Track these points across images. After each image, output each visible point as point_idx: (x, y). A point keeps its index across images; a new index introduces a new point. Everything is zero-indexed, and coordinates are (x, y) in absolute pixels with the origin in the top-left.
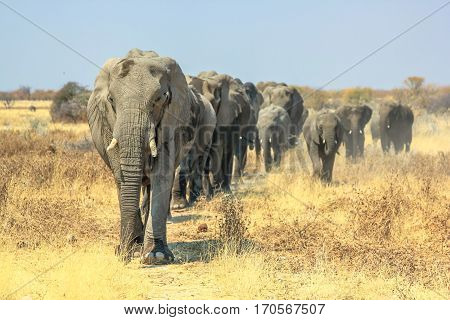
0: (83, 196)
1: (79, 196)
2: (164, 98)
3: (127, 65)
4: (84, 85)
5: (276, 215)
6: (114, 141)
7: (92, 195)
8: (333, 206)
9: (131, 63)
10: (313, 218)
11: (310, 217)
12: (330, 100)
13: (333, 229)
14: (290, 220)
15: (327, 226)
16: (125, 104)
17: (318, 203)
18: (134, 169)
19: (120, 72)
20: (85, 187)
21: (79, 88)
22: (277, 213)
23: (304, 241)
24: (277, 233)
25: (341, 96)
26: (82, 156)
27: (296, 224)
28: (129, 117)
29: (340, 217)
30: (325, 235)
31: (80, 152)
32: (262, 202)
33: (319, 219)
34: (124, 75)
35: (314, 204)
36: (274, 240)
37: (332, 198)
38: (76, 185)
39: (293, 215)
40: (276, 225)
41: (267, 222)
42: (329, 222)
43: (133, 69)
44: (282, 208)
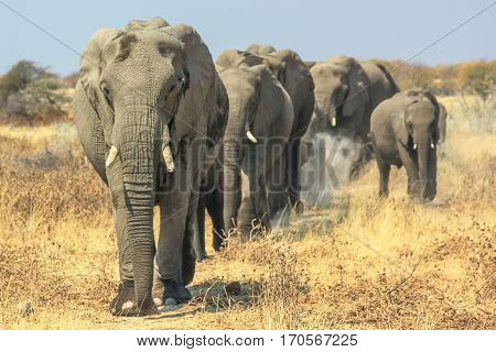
0: (42, 241)
1: (36, 240)
2: (179, 86)
3: (127, 43)
4: (44, 66)
5: (349, 267)
6: (114, 150)
7: (59, 239)
8: (442, 251)
9: (132, 39)
10: (410, 270)
11: (404, 269)
12: (438, 81)
13: (444, 287)
14: (372, 275)
15: (432, 283)
16: (128, 98)
17: (418, 247)
18: (144, 189)
19: (118, 52)
20: (45, 227)
21: (36, 70)
22: (351, 263)
23: (395, 306)
24: (353, 296)
25: (455, 75)
26: (41, 177)
27: (383, 280)
28: (133, 116)
29: (454, 268)
30: (429, 298)
31: (38, 172)
32: (328, 247)
33: (420, 272)
34: (124, 56)
35: (412, 248)
36: (349, 306)
37: (442, 237)
38: (32, 224)
39: (377, 267)
40: (351, 281)
41: (336, 278)
42: (436, 276)
43: (136, 49)
44: (360, 255)
